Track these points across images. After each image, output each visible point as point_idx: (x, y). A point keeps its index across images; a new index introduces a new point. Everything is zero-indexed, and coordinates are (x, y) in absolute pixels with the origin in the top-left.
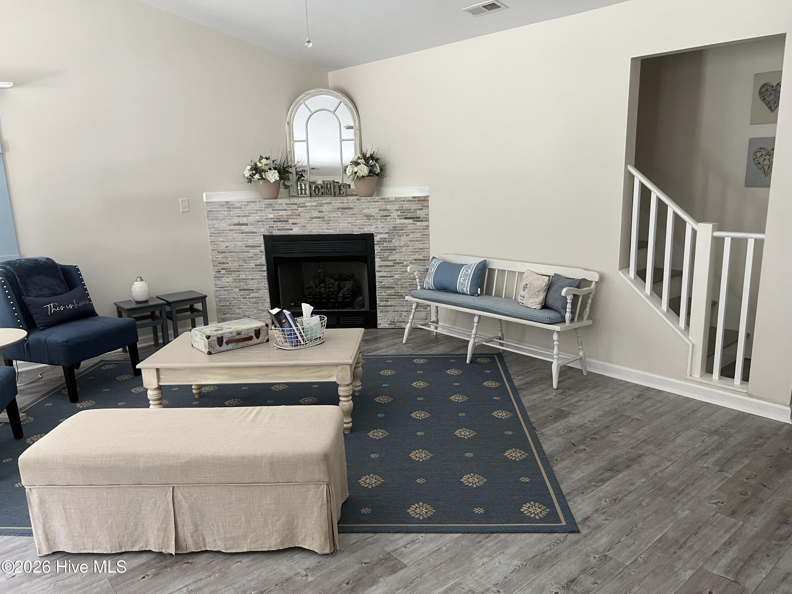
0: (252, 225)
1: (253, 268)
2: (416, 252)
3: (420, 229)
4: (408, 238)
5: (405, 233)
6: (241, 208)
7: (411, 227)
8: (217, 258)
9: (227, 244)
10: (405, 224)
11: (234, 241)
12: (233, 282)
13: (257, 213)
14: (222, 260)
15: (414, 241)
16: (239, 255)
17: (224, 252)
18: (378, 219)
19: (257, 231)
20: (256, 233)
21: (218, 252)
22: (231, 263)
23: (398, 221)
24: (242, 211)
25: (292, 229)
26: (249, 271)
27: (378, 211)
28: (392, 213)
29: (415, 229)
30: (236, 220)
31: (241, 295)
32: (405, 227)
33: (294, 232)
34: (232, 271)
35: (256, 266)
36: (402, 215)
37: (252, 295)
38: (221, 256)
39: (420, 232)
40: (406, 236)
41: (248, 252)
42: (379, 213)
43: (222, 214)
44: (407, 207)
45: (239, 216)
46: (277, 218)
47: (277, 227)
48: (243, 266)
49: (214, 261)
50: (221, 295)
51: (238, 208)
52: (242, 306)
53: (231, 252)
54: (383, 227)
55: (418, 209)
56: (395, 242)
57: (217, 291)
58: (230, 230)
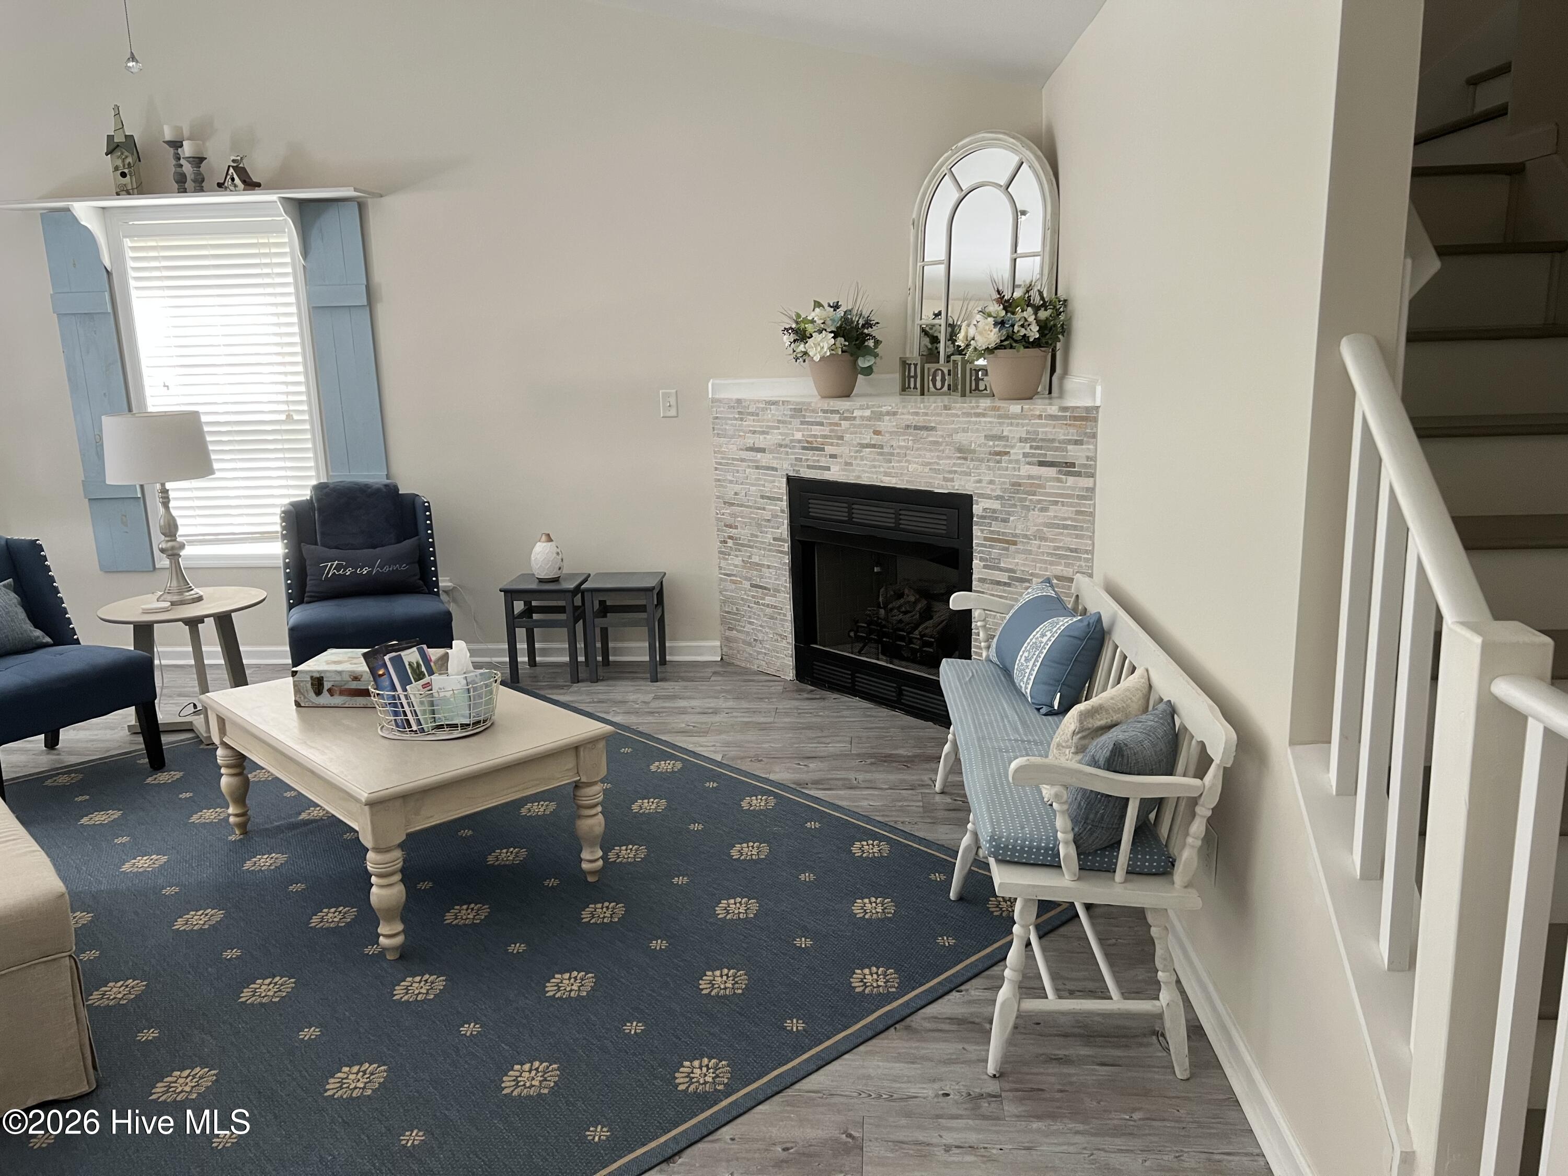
0: (771, 452)
1: (770, 544)
2: (1060, 557)
3: (1071, 496)
4: (1044, 516)
5: (1039, 501)
6: (757, 415)
7: (1052, 487)
8: (723, 515)
9: (737, 488)
10: (1040, 478)
11: (747, 484)
12: (744, 567)
13: (778, 428)
14: (730, 520)
15: (1058, 526)
16: (751, 513)
17: (733, 504)
18: (982, 460)
19: (778, 466)
20: (776, 469)
21: (725, 503)
22: (742, 528)
23: (1026, 470)
24: (758, 421)
25: (828, 469)
26: (764, 549)
27: (982, 440)
28: (1013, 447)
29: (1062, 495)
30: (750, 441)
31: (753, 597)
32: (1040, 486)
33: (833, 475)
34: (743, 545)
35: (775, 539)
36: (1033, 455)
37: (768, 600)
38: (728, 511)
39: (1071, 505)
40: (1043, 510)
41: (764, 509)
42: (985, 445)
43: (732, 425)
44: (1046, 433)
45: (754, 432)
46: (808, 442)
47: (807, 460)
48: (757, 536)
49: (718, 519)
50: (726, 591)
51: (753, 415)
52: (754, 618)
53: (742, 506)
54: (991, 482)
55: (1070, 442)
56: (1017, 525)
57: (721, 579)
58: (742, 460)
